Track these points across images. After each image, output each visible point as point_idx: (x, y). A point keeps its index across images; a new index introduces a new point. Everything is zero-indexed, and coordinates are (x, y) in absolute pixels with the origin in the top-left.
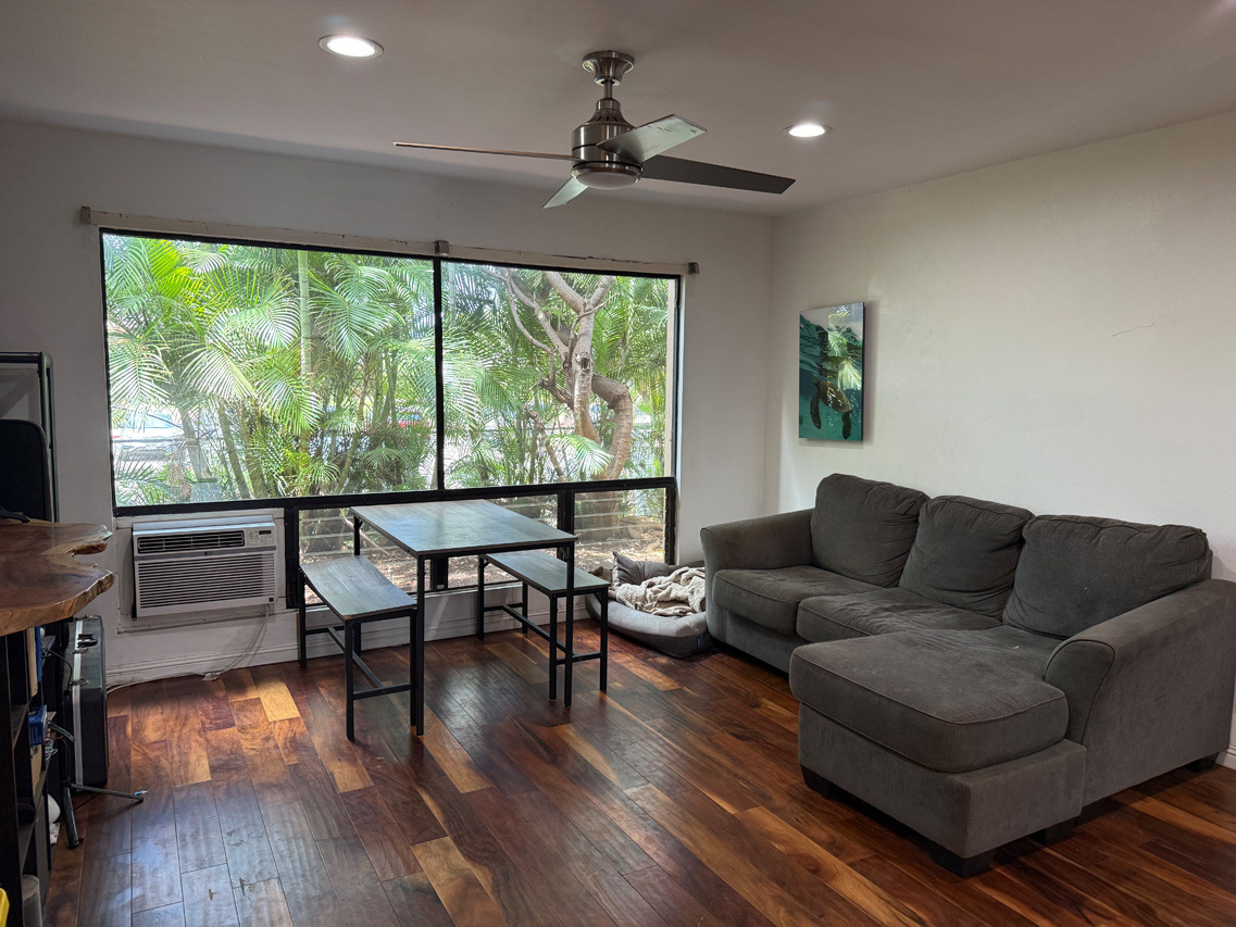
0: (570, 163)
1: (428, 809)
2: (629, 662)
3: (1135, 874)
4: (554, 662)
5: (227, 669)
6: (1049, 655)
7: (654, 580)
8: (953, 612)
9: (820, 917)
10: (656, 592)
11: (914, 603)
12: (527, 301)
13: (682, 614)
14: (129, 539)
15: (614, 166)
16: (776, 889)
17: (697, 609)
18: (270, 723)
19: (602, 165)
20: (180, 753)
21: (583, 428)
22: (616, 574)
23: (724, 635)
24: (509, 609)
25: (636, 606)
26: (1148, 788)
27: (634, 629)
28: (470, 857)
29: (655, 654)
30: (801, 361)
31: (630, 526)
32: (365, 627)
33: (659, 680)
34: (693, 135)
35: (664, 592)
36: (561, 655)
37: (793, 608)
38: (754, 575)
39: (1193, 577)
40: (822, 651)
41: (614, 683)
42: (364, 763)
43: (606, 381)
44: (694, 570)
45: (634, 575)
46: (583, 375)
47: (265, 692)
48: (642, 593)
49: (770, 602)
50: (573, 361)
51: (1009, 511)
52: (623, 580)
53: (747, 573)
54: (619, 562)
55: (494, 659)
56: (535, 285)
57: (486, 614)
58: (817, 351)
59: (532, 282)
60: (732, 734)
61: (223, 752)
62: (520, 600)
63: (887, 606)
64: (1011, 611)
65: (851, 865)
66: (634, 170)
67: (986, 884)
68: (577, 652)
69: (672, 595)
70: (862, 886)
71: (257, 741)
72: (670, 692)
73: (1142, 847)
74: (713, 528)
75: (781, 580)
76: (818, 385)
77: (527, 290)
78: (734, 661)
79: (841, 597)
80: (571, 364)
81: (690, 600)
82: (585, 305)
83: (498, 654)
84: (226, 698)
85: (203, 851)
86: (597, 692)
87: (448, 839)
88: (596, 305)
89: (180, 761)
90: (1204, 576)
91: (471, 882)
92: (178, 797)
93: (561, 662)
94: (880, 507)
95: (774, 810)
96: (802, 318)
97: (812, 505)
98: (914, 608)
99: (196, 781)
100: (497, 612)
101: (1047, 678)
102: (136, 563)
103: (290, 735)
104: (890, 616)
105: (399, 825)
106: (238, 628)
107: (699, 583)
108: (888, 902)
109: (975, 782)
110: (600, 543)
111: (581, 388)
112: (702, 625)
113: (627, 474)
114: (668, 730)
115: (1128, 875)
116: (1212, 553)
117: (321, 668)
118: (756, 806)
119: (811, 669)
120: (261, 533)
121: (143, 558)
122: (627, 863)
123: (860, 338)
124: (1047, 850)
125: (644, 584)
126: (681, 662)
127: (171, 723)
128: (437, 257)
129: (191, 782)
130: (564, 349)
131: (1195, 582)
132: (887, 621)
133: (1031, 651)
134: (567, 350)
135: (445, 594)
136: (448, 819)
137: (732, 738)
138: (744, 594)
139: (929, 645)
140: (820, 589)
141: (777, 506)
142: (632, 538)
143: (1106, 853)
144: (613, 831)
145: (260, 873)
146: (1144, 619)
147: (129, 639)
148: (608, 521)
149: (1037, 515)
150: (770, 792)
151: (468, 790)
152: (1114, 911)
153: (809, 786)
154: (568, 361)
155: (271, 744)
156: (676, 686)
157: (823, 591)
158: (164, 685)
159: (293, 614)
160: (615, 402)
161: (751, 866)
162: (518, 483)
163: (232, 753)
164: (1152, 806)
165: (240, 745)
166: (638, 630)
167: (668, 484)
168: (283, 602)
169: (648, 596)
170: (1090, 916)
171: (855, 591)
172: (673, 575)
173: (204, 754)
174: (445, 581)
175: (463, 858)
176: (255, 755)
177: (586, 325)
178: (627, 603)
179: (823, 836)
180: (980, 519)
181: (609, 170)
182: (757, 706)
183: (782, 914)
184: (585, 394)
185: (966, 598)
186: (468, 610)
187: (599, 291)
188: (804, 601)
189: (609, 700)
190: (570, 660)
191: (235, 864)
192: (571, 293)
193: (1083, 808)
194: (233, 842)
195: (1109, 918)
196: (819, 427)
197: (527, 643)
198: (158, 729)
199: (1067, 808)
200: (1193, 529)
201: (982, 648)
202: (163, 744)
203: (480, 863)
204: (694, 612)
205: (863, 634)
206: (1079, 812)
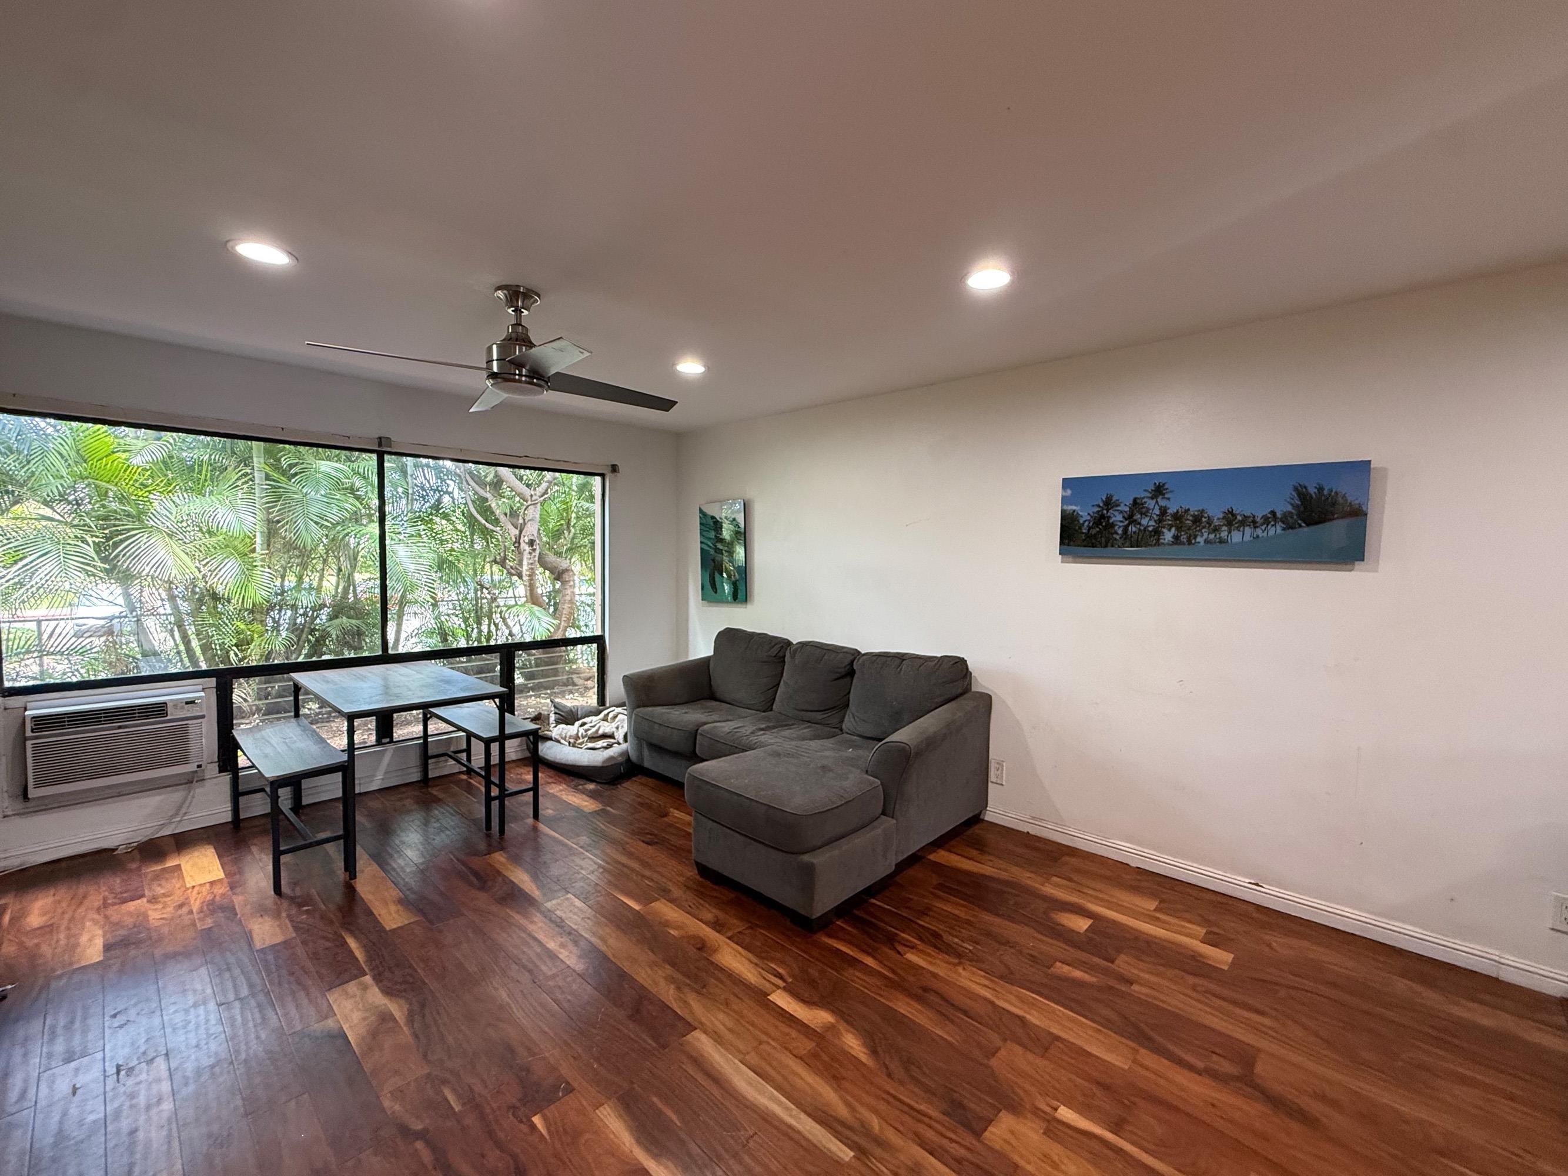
0: (485, 374)
1: (351, 952)
2: (561, 791)
3: (930, 909)
4: (489, 799)
5: (146, 839)
6: (869, 754)
7: (586, 720)
8: (809, 727)
9: (703, 988)
10: (586, 731)
11: (782, 723)
12: (481, 492)
13: (610, 746)
14: (20, 720)
15: (524, 379)
16: (669, 970)
17: (621, 741)
18: (188, 889)
19: (512, 377)
20: (68, 937)
21: (534, 599)
22: (552, 717)
23: (642, 759)
24: (454, 756)
25: (569, 743)
26: (939, 843)
27: (567, 763)
28: (388, 992)
29: (585, 781)
30: (701, 543)
31: (574, 676)
32: (305, 784)
33: (586, 803)
34: (583, 357)
35: (594, 730)
36: (495, 792)
37: (693, 735)
38: (664, 711)
39: (960, 691)
40: (710, 769)
41: (547, 809)
42: (288, 916)
43: (551, 558)
44: (619, 710)
45: (568, 717)
46: (530, 553)
47: (187, 858)
48: (575, 732)
49: (676, 731)
50: (521, 541)
51: (845, 650)
52: (558, 722)
53: (659, 710)
54: (555, 707)
55: (437, 800)
56: (488, 479)
57: (430, 761)
58: (712, 534)
59: (486, 477)
60: (643, 841)
61: (123, 927)
62: (464, 746)
63: (763, 726)
64: (848, 723)
65: (729, 938)
66: (542, 383)
67: (830, 936)
68: (511, 787)
69: (601, 732)
70: (738, 955)
71: (168, 909)
72: (596, 813)
73: (935, 888)
74: (633, 675)
75: (686, 713)
76: (713, 560)
77: (482, 483)
78: (651, 781)
79: (729, 723)
80: (519, 543)
81: (615, 734)
82: (531, 496)
83: (441, 795)
84: (139, 869)
85: (77, 1041)
86: (530, 821)
87: (368, 979)
88: (542, 496)
89: (67, 945)
90: (968, 689)
91: (385, 1017)
92: (54, 985)
93: (495, 798)
94: (759, 651)
95: (672, 901)
96: (701, 511)
97: (711, 653)
98: (782, 726)
99: (83, 963)
100: (443, 758)
101: (869, 772)
102: (29, 744)
103: (209, 897)
104: (764, 734)
105: (317, 972)
106: (158, 798)
107: (624, 720)
108: (756, 965)
109: (818, 859)
110: (549, 691)
111: (528, 564)
112: (625, 754)
113: (572, 634)
114: (589, 845)
115: (925, 912)
116: (971, 673)
117: (256, 827)
118: (657, 900)
119: (701, 783)
120: (187, 703)
121: (37, 738)
122: (541, 970)
123: (742, 525)
124: (873, 901)
125: (577, 724)
126: (607, 786)
127: (64, 905)
128: (382, 450)
129: (76, 966)
130: (515, 532)
131: (961, 694)
132: (762, 738)
133: (860, 752)
134: (517, 532)
135: (391, 747)
136: (370, 959)
137: (644, 845)
138: (656, 727)
139: (788, 755)
140: (715, 717)
141: (687, 655)
142: (576, 685)
143: (911, 896)
144: (531, 942)
145: (144, 1053)
146: (929, 723)
147: (18, 821)
148: (556, 672)
149: (863, 652)
150: (670, 886)
151: (395, 926)
152: (915, 941)
153: (701, 877)
154: (518, 542)
155: (185, 910)
156: (600, 806)
157: (718, 719)
158: (63, 864)
159: (227, 778)
160: (559, 575)
161: (650, 953)
162: (476, 644)
163: (135, 926)
164: (942, 856)
165: (146, 916)
166: (570, 763)
167: (599, 640)
168: (216, 766)
169: (580, 735)
170: (900, 948)
171: (740, 717)
172: (602, 715)
173: (100, 932)
174: (390, 735)
175: (380, 995)
176: (164, 925)
177: (535, 513)
178: (562, 741)
179: (709, 916)
180: (826, 657)
181: (520, 381)
182: (666, 815)
183: (672, 992)
184: (532, 569)
185: (819, 716)
186: (414, 759)
187: (544, 485)
188: (701, 728)
189: (542, 827)
190: (503, 795)
191: (113, 1049)
192: (521, 487)
193: (896, 865)
194: (116, 1025)
195: (912, 948)
196: (716, 592)
197: (470, 783)
198: (44, 914)
199: (884, 868)
200: (959, 658)
201: (828, 753)
202: (47, 929)
203: (397, 996)
204: (619, 743)
205: (744, 751)
206: (894, 867)
